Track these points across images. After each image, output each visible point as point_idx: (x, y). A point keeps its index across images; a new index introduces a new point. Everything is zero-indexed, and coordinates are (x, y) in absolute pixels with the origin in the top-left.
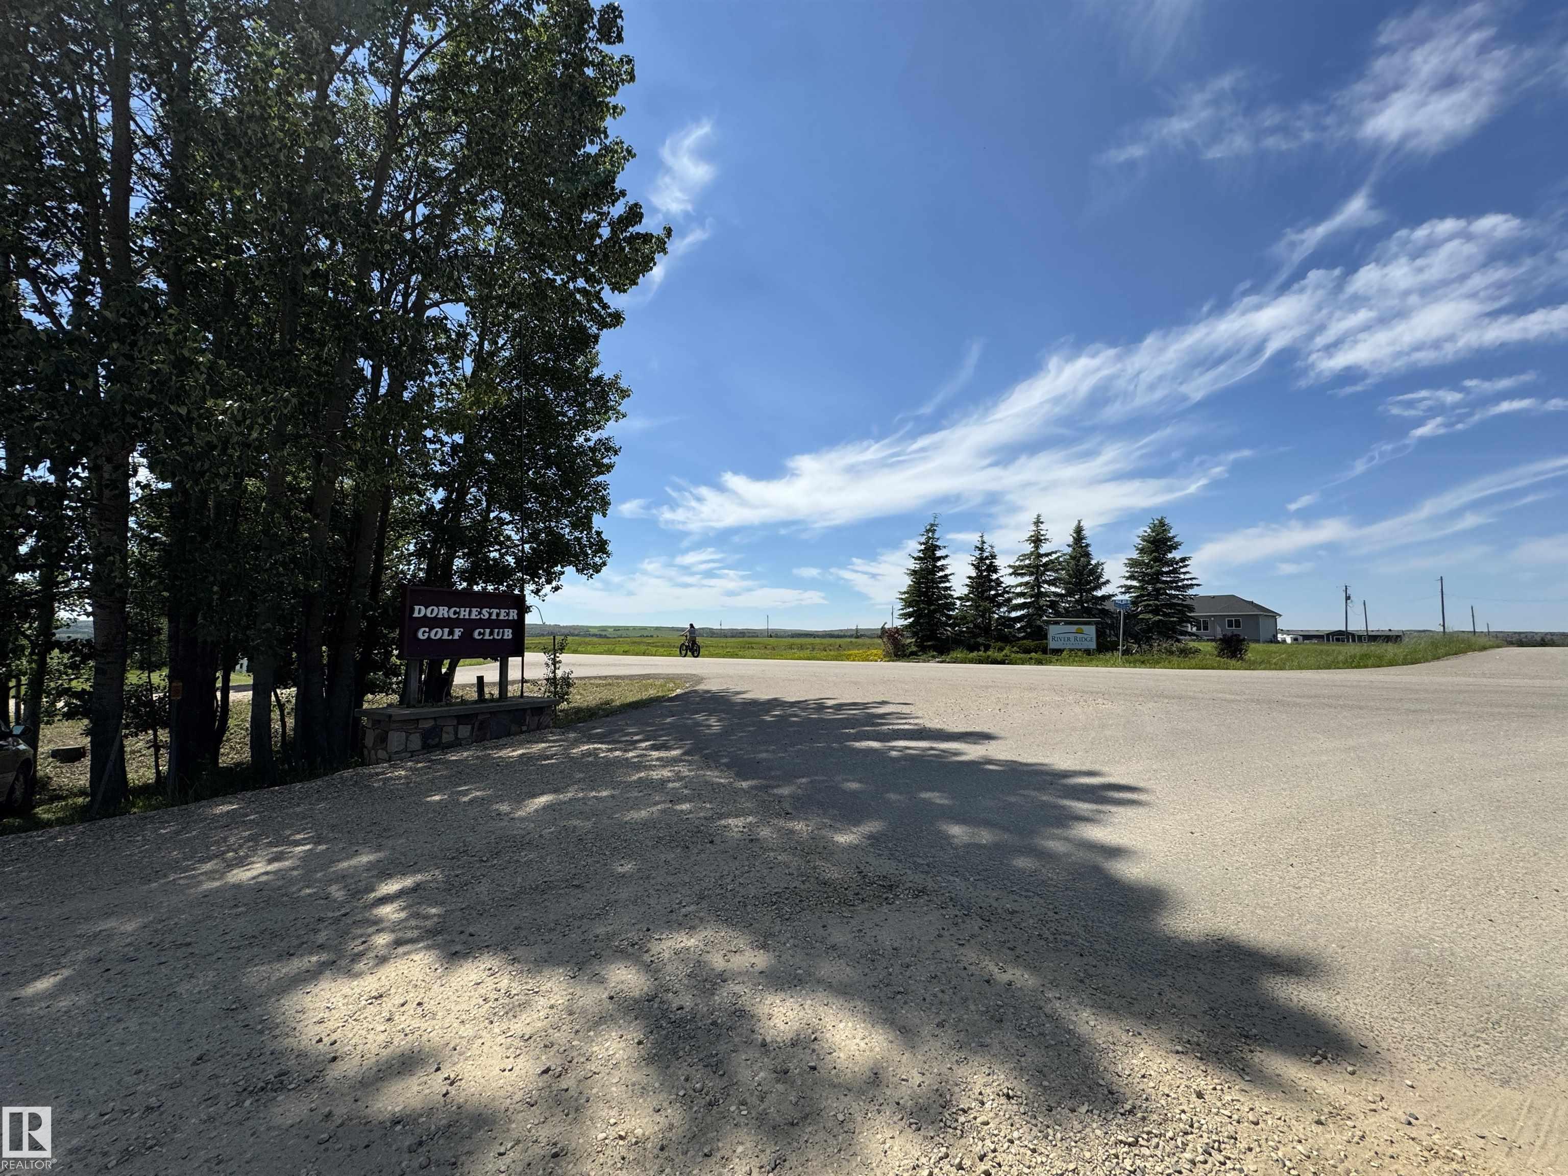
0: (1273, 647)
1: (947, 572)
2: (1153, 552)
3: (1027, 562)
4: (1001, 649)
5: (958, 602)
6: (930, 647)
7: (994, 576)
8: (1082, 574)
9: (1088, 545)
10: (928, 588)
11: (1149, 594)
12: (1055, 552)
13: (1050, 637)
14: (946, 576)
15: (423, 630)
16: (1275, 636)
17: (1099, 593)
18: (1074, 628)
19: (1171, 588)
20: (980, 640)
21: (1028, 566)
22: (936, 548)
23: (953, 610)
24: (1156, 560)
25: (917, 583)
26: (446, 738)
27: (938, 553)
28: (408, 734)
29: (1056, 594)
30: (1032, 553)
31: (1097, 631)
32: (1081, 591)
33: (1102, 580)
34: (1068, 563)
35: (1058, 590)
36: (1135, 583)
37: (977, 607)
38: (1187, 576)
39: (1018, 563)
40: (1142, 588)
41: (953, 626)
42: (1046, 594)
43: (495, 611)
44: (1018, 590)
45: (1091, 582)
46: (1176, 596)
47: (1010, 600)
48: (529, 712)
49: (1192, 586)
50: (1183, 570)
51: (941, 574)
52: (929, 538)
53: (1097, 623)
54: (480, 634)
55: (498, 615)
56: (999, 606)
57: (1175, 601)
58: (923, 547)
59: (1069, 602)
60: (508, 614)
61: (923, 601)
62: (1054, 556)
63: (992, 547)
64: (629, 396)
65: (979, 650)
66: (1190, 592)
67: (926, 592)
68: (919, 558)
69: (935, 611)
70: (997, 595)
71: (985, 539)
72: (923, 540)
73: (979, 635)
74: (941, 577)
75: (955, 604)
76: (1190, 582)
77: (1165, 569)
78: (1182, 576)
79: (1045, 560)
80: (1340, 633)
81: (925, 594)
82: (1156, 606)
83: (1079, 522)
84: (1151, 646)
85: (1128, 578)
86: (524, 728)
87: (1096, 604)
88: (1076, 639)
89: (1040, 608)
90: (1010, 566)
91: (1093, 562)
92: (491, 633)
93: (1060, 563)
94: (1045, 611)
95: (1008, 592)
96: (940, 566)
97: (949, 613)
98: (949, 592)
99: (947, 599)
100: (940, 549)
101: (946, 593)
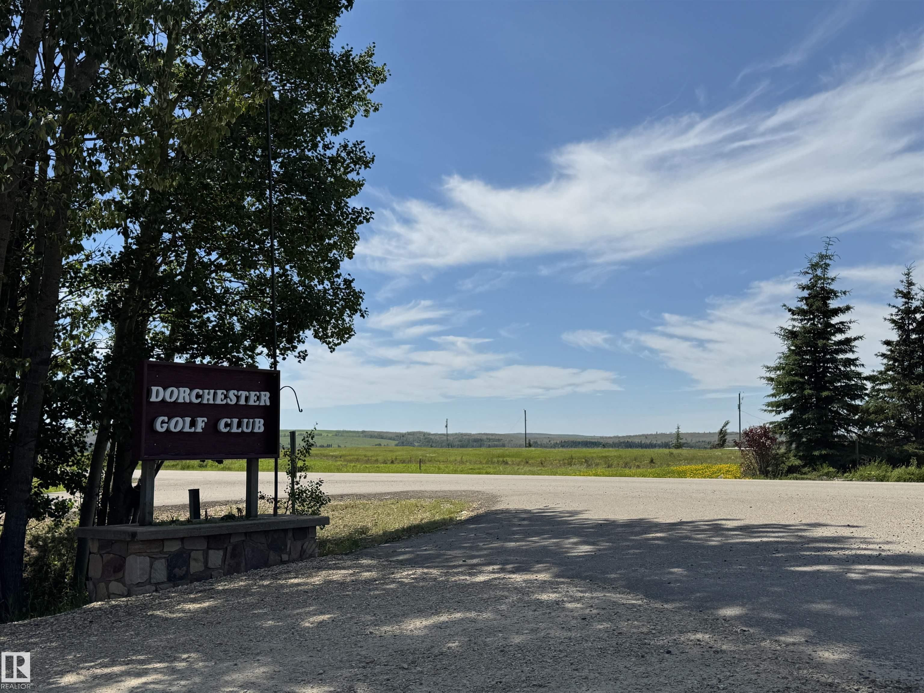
1: (849, 334)
5: (869, 385)
6: (824, 459)
10: (816, 361)
14: (848, 341)
15: (161, 419)
20: (909, 448)
22: (829, 294)
23: (861, 397)
25: (797, 352)
26: (196, 567)
27: (833, 304)
28: (153, 559)
37: (901, 392)
41: (860, 424)
43: (244, 394)
48: (290, 534)
51: (839, 337)
52: (816, 279)
54: (227, 425)
55: (247, 399)
58: (806, 293)
60: (259, 398)
61: (808, 383)
64: (384, 80)
67: (813, 369)
68: (801, 312)
69: (830, 399)
71: (913, 277)
72: (805, 280)
74: (840, 343)
75: (863, 388)
81: (811, 371)
86: (285, 557)
92: (239, 425)
96: (837, 324)
97: (853, 402)
98: (853, 368)
99: (850, 379)
100: (837, 296)
101: (848, 369)
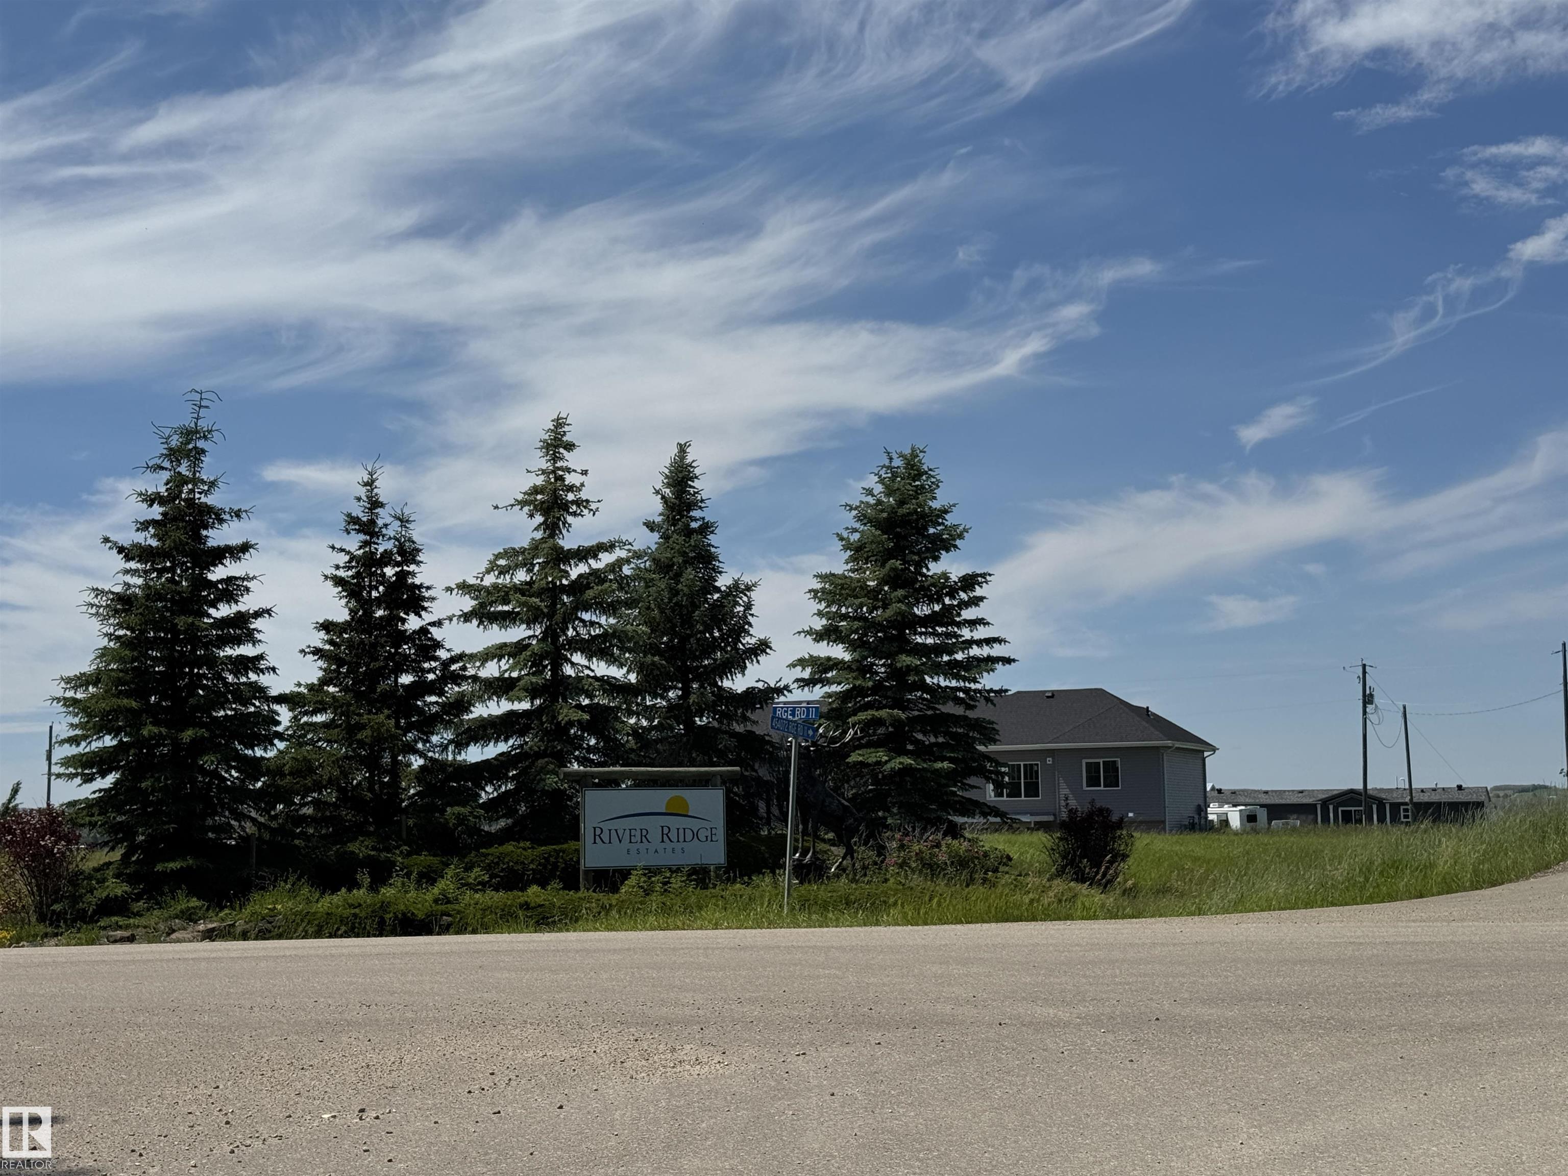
0: (1194, 844)
1: (247, 604)
2: (889, 555)
3: (521, 576)
4: (429, 877)
5: (284, 715)
7: (413, 623)
8: (687, 621)
9: (706, 528)
10: (174, 663)
11: (878, 688)
12: (609, 547)
13: (587, 827)
14: (242, 619)
16: (1202, 810)
17: (738, 683)
18: (659, 798)
19: (938, 669)
20: (360, 848)
21: (524, 589)
22: (208, 516)
23: (267, 741)
24: (896, 580)
27: (217, 537)
29: (609, 685)
30: (535, 547)
31: (731, 806)
32: (684, 676)
33: (749, 641)
34: (649, 584)
35: (616, 672)
36: (839, 652)
37: (352, 730)
38: (981, 633)
39: (489, 580)
40: (860, 668)
41: (263, 799)
42: (578, 686)
44: (491, 670)
45: (713, 646)
46: (949, 694)
47: (461, 705)
49: (990, 662)
50: (968, 614)
51: (224, 611)
52: (179, 481)
53: (728, 781)
56: (428, 724)
57: (950, 708)
58: (156, 512)
59: (647, 712)
61: (154, 713)
62: (605, 559)
63: (404, 521)
65: (353, 884)
66: (988, 681)
67: (169, 678)
68: (142, 553)
69: (198, 747)
70: (421, 688)
71: (383, 490)
72: (158, 484)
73: (359, 830)
74: (226, 622)
75: (272, 719)
76: (985, 651)
77: (923, 610)
78: (966, 633)
79: (577, 570)
80: (1349, 797)
81: (165, 685)
82: (897, 723)
83: (682, 449)
84: (881, 850)
85: (820, 636)
87: (726, 716)
88: (665, 834)
89: (561, 731)
90: (464, 587)
91: (723, 582)
93: (623, 583)
94: (576, 743)
95: (457, 678)
96: (221, 581)
97: (249, 752)
98: (253, 677)
99: (246, 702)
100: (221, 521)
101: (243, 679)
